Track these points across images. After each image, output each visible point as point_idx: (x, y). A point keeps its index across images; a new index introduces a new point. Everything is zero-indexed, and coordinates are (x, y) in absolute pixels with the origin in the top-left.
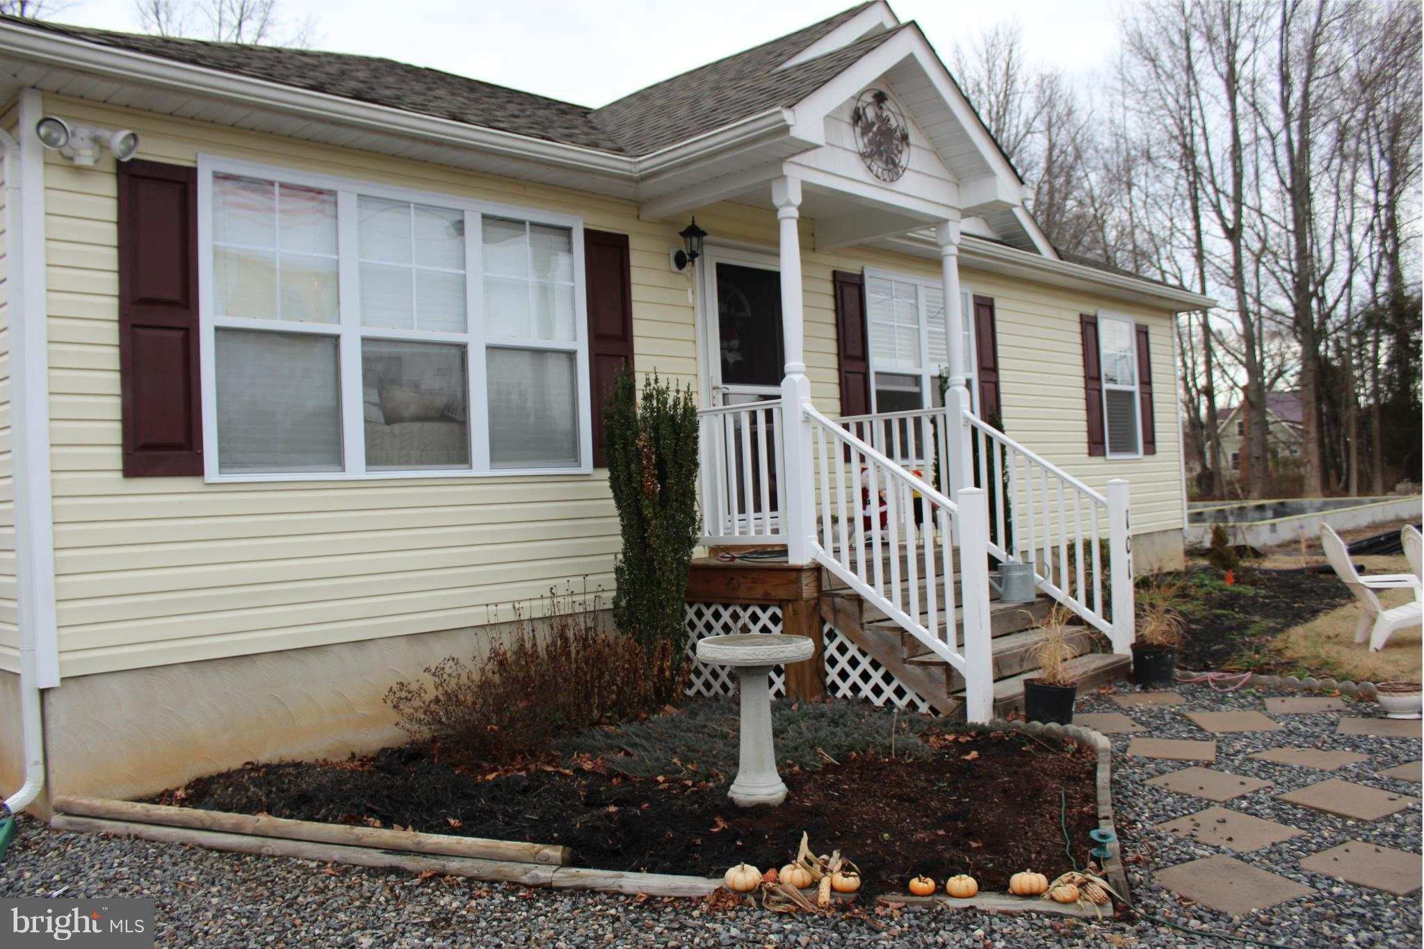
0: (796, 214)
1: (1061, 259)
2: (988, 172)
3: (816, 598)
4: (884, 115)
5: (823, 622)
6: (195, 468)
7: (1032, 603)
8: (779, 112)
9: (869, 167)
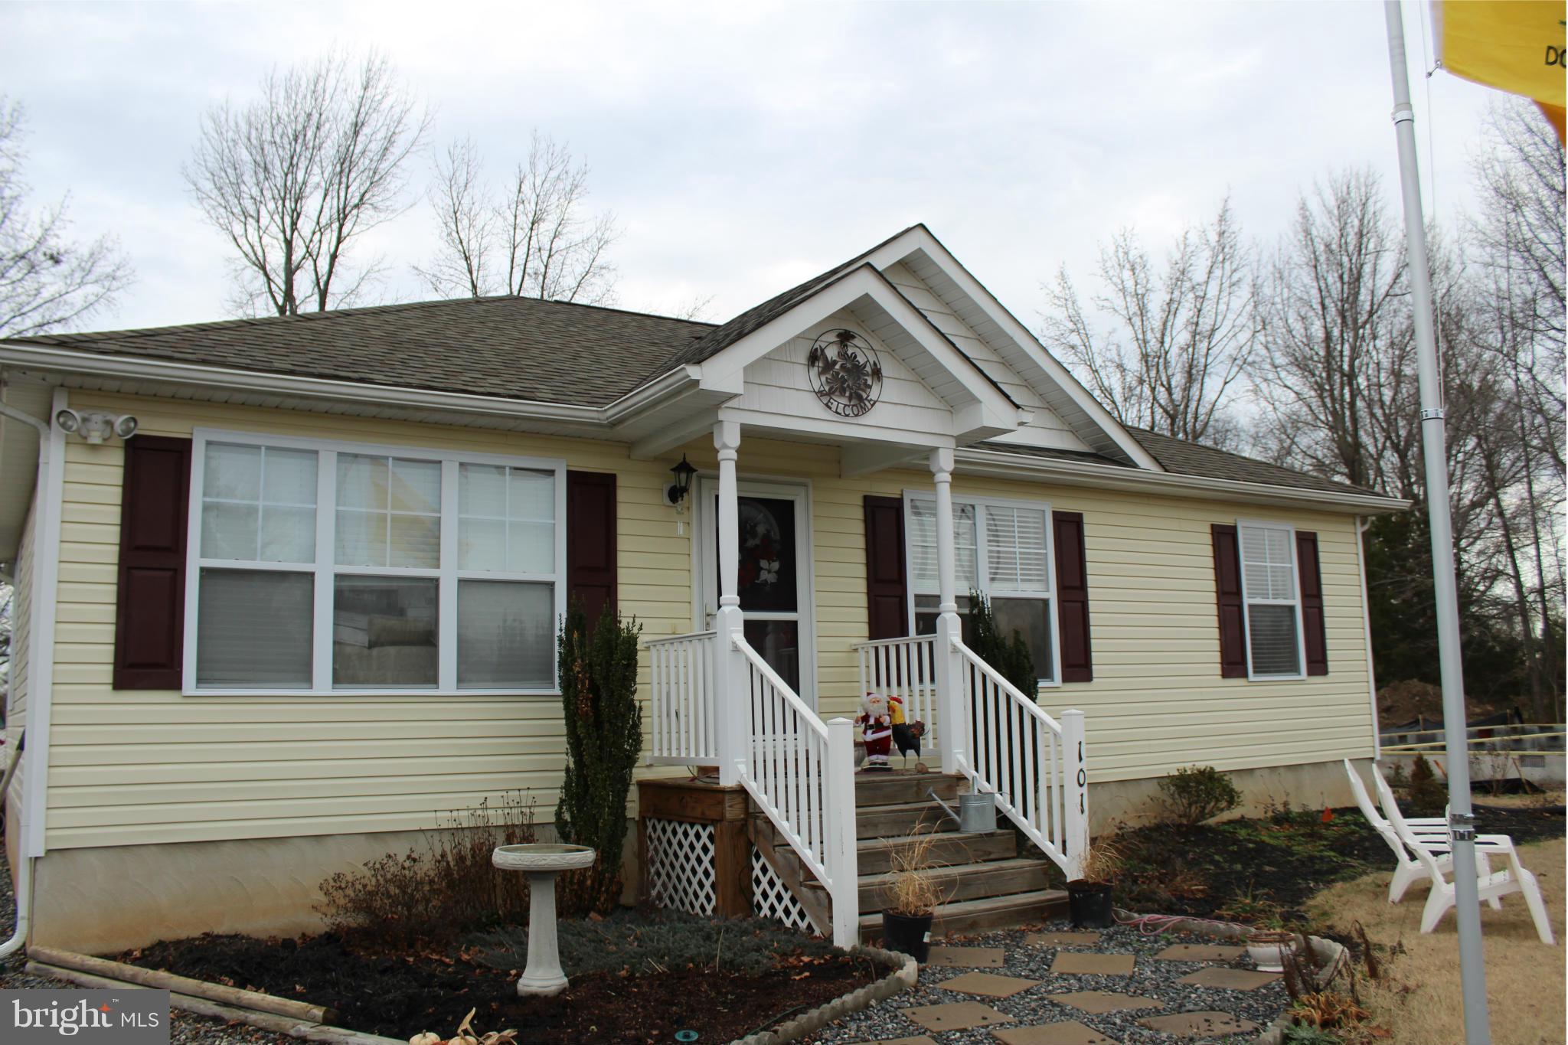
0: (734, 456)
1: (1166, 471)
2: (973, 400)
3: (743, 819)
4: (849, 353)
5: (752, 844)
6: (174, 683)
7: (991, 835)
8: (683, 369)
9: (827, 405)
